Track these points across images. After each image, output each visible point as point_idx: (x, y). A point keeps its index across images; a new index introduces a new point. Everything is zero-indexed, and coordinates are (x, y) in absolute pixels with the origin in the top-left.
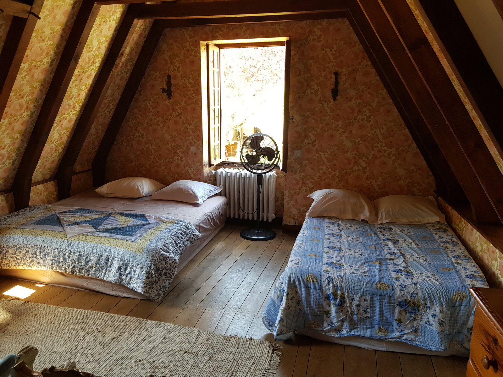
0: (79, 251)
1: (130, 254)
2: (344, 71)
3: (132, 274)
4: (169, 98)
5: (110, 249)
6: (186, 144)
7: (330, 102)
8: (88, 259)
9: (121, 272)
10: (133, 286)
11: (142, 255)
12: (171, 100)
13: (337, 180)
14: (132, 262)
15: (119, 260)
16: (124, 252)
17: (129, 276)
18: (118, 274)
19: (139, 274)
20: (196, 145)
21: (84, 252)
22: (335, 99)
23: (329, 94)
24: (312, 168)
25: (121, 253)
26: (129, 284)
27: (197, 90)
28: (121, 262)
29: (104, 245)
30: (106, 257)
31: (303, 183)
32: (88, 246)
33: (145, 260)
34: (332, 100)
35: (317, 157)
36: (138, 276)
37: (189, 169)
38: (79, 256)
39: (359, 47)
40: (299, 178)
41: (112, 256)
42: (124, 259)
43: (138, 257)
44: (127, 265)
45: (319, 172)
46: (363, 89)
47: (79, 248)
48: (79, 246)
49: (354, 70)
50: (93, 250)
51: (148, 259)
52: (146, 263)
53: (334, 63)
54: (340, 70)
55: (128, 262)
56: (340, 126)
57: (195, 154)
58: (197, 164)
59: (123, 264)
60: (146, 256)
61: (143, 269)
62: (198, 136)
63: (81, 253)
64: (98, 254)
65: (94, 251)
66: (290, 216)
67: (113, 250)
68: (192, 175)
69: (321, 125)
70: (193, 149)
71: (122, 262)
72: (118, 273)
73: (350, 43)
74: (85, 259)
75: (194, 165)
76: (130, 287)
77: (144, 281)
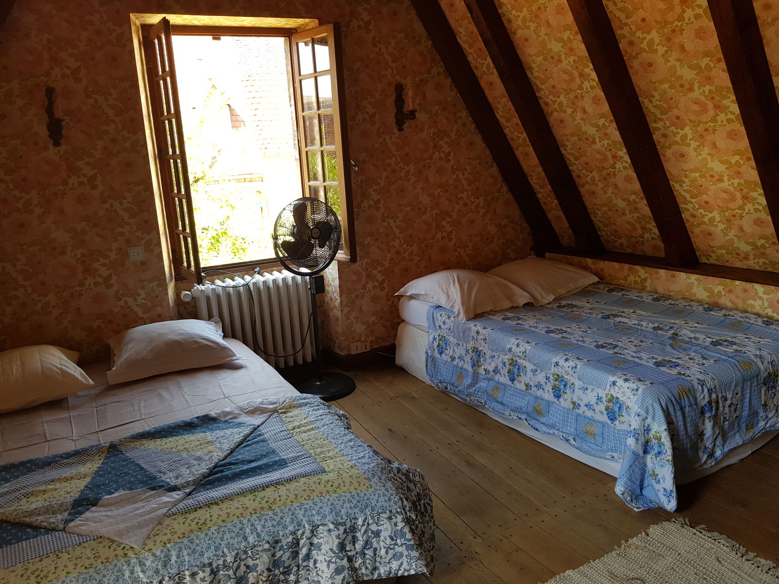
0: (206, 561)
1: (350, 501)
2: (408, 82)
3: (371, 543)
4: (57, 144)
5: (293, 514)
6: (115, 245)
7: (394, 134)
8: (243, 568)
9: (349, 554)
10: (387, 569)
11: (373, 490)
12: (63, 148)
13: (417, 259)
14: (363, 517)
15: (331, 526)
16: (332, 504)
17: (369, 553)
18: (345, 562)
19: (393, 535)
20: (143, 242)
21: (224, 555)
22: (400, 129)
23: (391, 120)
24: (378, 248)
25: (328, 510)
26: (375, 569)
27: (132, 121)
28: (338, 529)
29: (270, 513)
30: (291, 537)
31: (368, 276)
32: (228, 536)
33: (387, 499)
34: (396, 131)
35: (384, 228)
36: (392, 539)
37: (130, 301)
38: (213, 576)
39: (426, 44)
40: (360, 269)
41: (306, 526)
42: (342, 519)
43: (368, 499)
44: (353, 529)
45: (390, 251)
46: (437, 111)
47: (202, 554)
48: (198, 548)
49: (422, 81)
50: (245, 538)
51: (391, 492)
52: (392, 503)
53: (394, 69)
54: (403, 82)
55: (353, 521)
56: (412, 172)
57: (143, 263)
58: (151, 285)
59: (345, 531)
60: (383, 489)
61: (394, 520)
62: (146, 222)
63: (214, 565)
64: (268, 543)
65: (251, 539)
66: (353, 338)
67: (302, 512)
68: (139, 311)
69: (384, 174)
70: (137, 254)
71: (342, 529)
72: (346, 559)
73: (414, 37)
74: (235, 574)
75: (143, 288)
76: (379, 575)
77: (412, 542)
